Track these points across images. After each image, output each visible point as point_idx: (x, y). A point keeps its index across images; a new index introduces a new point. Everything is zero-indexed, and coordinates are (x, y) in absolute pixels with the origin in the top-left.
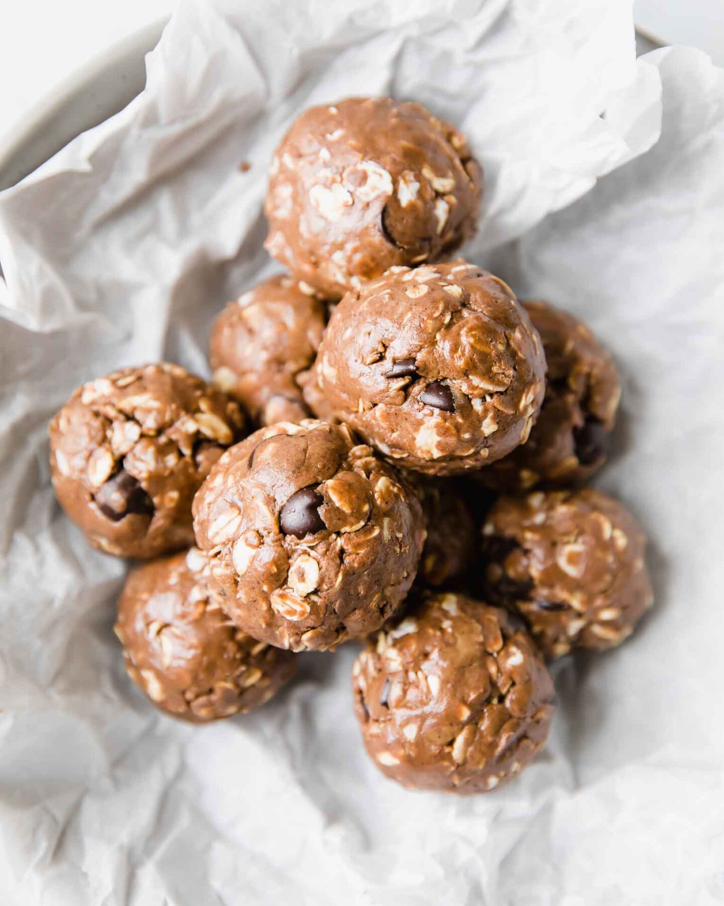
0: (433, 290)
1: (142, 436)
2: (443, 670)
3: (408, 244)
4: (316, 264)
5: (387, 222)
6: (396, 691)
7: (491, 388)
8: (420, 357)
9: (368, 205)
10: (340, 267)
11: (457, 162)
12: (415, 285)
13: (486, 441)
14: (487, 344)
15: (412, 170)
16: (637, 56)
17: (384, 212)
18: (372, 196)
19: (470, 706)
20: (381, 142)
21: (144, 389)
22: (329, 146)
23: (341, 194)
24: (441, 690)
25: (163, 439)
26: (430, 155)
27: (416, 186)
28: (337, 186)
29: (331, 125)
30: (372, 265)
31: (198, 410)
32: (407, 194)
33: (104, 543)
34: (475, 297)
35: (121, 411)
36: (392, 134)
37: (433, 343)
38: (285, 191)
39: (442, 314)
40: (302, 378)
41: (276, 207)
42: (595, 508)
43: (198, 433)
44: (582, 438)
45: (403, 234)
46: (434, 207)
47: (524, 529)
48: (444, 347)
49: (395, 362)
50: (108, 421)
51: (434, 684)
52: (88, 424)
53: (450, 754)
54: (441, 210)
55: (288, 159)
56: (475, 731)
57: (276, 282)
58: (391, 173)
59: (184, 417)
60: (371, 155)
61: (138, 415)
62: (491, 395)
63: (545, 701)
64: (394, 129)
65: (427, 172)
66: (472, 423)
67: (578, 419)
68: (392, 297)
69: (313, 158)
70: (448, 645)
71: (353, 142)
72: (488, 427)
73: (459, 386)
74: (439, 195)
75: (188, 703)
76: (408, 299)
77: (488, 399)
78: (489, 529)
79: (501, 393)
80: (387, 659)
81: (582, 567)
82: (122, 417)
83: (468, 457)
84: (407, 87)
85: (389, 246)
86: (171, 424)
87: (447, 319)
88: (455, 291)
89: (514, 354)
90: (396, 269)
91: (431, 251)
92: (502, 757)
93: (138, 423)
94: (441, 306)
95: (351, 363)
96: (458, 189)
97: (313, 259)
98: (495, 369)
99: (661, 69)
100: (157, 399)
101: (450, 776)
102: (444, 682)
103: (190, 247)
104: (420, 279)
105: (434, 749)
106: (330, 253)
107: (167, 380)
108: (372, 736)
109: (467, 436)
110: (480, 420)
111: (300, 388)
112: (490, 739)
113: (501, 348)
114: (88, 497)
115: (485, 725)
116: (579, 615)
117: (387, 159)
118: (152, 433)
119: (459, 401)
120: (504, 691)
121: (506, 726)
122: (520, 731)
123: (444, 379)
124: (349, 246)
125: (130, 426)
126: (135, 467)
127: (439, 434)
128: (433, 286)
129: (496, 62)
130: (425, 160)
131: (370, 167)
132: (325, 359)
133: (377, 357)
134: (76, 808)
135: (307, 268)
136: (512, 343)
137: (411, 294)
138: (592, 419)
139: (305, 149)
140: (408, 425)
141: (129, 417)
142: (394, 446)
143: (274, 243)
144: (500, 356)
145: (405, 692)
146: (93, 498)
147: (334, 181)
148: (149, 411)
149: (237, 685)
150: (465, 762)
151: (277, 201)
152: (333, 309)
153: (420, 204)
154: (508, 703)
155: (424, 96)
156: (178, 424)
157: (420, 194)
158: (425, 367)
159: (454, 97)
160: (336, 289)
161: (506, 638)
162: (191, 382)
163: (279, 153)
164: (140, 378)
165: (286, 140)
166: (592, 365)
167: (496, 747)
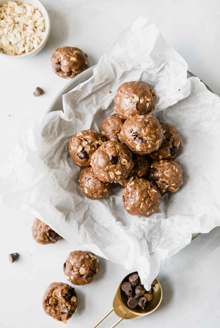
0: (142, 120)
1: (88, 144)
2: (139, 191)
3: (141, 110)
4: (123, 113)
5: (137, 106)
6: (130, 195)
7: (151, 139)
8: (138, 132)
9: (134, 103)
10: (128, 114)
11: (152, 96)
12: (139, 119)
13: (149, 149)
14: (151, 131)
15: (143, 97)
16: (187, 78)
17: (137, 105)
18: (135, 101)
19: (144, 198)
20: (138, 91)
21: (89, 135)
22: (128, 91)
23: (129, 100)
24: (138, 195)
25: (92, 145)
26: (146, 94)
27: (143, 100)
28: (128, 99)
29: (128, 87)
30: (134, 114)
31: (99, 140)
32: (142, 101)
33: (78, 163)
34: (151, 122)
35: (84, 139)
36: (140, 89)
37: (141, 130)
38: (118, 98)
39: (143, 125)
40: (118, 134)
41: (116, 101)
42: (173, 164)
43: (98, 144)
44: (172, 150)
45: (140, 109)
46: (147, 104)
47: (158, 167)
48: (143, 131)
49: (134, 133)
50: (82, 141)
51: (137, 194)
52: (78, 141)
53: (140, 207)
54: (148, 105)
55: (119, 92)
56: (145, 202)
57: (115, 115)
58: (139, 97)
59: (96, 141)
60: (135, 93)
61: (88, 140)
62: (151, 140)
63: (159, 199)
64: (140, 88)
65: (146, 97)
66: (146, 145)
67: (171, 146)
68: (135, 121)
69: (124, 93)
70: (140, 187)
71: (132, 90)
72: (150, 146)
73: (145, 138)
74: (148, 102)
75: (93, 194)
76: (138, 121)
77: (150, 141)
78: (152, 167)
79: (153, 140)
80: (129, 189)
81: (169, 175)
82: (84, 140)
83: (146, 151)
84: (143, 80)
85: (137, 111)
86: (94, 142)
87: (144, 126)
88: (147, 120)
89: (156, 133)
90: (137, 115)
91: (145, 112)
92: (150, 208)
93: (87, 141)
94: (143, 123)
95: (126, 132)
96: (151, 101)
97: (123, 112)
98: (152, 136)
99: (191, 81)
100: (91, 137)
101: (140, 211)
102: (139, 194)
103: (98, 107)
104: (141, 118)
105: (137, 206)
106: (126, 111)
107: (93, 133)
108: (125, 204)
109: (145, 147)
110: (148, 145)
111: (118, 136)
112: (147, 204)
113: (154, 132)
114: (77, 155)
115: (146, 202)
116: (167, 184)
117: (138, 94)
118: (90, 143)
119: (144, 141)
120: (150, 196)
121: (151, 202)
122: (153, 204)
123: (142, 137)
124: (130, 110)
125: (86, 142)
126: (86, 150)
127: (140, 147)
128: (143, 119)
129: (161, 76)
130: (145, 95)
131: (135, 96)
132: (122, 131)
133: (131, 132)
134: (69, 213)
135: (121, 113)
136: (156, 131)
137: (138, 120)
138: (174, 147)
139: (123, 91)
140: (135, 145)
141: (86, 140)
142: (132, 148)
143: (115, 108)
144: (153, 133)
145: (132, 195)
146: (78, 155)
147: (128, 98)
148: (89, 139)
149: (102, 191)
150: (143, 208)
151: (117, 100)
152: (125, 121)
153: (144, 103)
154: (151, 198)
155: (147, 82)
156: (95, 142)
157: (144, 101)
158: (139, 134)
159: (152, 82)
160: (126, 118)
161: (151, 187)
162: (97, 134)
163: (118, 91)
164: (88, 132)
165: (119, 88)
166: (175, 136)
167: (149, 206)
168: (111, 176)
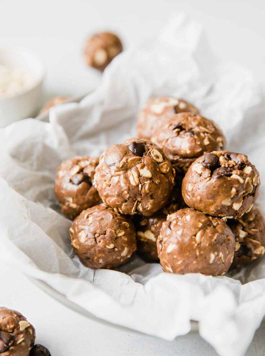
1: (90, 164)
2: (191, 214)
7: (207, 130)
8: (183, 122)
19: (202, 223)
37: (187, 119)
50: (80, 161)
56: (205, 231)
61: (89, 160)
62: (207, 133)
66: (200, 140)
72: (206, 142)
73: (196, 129)
79: (210, 134)
101: (195, 250)
105: (188, 237)
109: (198, 143)
110: (203, 139)
112: (210, 235)
115: (208, 231)
118: (94, 165)
119: (196, 132)
120: (215, 225)
121: (217, 233)
125: (86, 161)
126: (87, 170)
127: (190, 142)
133: (169, 125)
146: (71, 180)
148: (93, 159)
150: (201, 242)
154: (217, 228)
158: (185, 124)
167: (213, 238)
168: (131, 179)
